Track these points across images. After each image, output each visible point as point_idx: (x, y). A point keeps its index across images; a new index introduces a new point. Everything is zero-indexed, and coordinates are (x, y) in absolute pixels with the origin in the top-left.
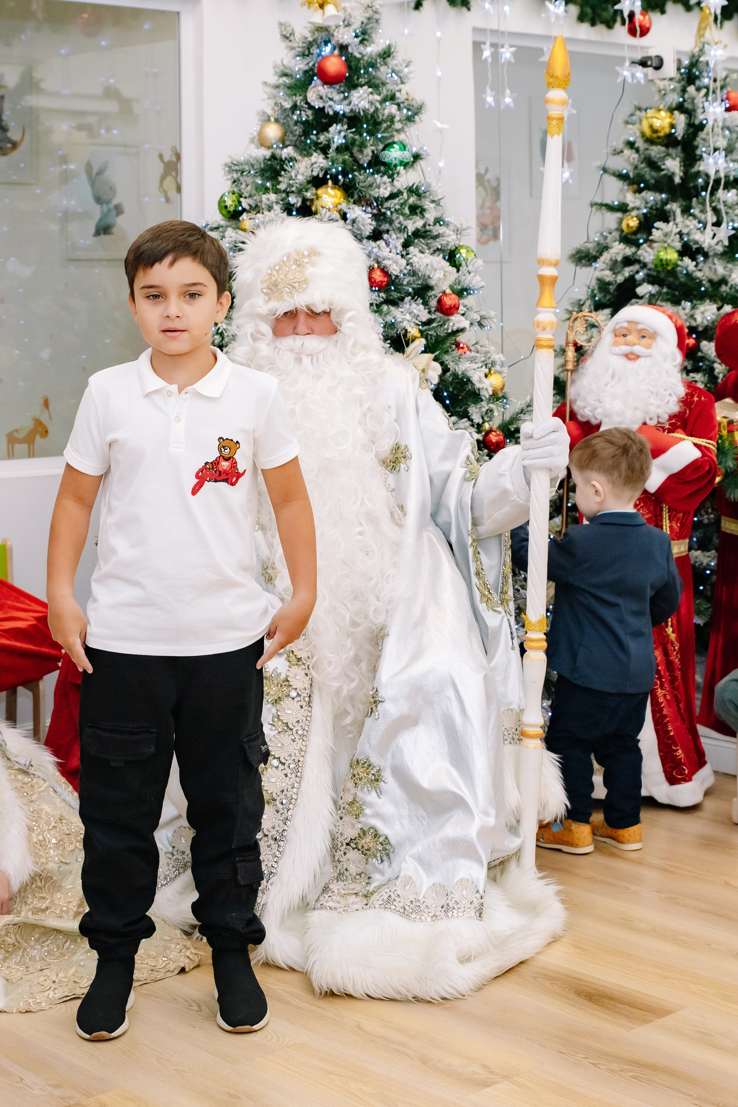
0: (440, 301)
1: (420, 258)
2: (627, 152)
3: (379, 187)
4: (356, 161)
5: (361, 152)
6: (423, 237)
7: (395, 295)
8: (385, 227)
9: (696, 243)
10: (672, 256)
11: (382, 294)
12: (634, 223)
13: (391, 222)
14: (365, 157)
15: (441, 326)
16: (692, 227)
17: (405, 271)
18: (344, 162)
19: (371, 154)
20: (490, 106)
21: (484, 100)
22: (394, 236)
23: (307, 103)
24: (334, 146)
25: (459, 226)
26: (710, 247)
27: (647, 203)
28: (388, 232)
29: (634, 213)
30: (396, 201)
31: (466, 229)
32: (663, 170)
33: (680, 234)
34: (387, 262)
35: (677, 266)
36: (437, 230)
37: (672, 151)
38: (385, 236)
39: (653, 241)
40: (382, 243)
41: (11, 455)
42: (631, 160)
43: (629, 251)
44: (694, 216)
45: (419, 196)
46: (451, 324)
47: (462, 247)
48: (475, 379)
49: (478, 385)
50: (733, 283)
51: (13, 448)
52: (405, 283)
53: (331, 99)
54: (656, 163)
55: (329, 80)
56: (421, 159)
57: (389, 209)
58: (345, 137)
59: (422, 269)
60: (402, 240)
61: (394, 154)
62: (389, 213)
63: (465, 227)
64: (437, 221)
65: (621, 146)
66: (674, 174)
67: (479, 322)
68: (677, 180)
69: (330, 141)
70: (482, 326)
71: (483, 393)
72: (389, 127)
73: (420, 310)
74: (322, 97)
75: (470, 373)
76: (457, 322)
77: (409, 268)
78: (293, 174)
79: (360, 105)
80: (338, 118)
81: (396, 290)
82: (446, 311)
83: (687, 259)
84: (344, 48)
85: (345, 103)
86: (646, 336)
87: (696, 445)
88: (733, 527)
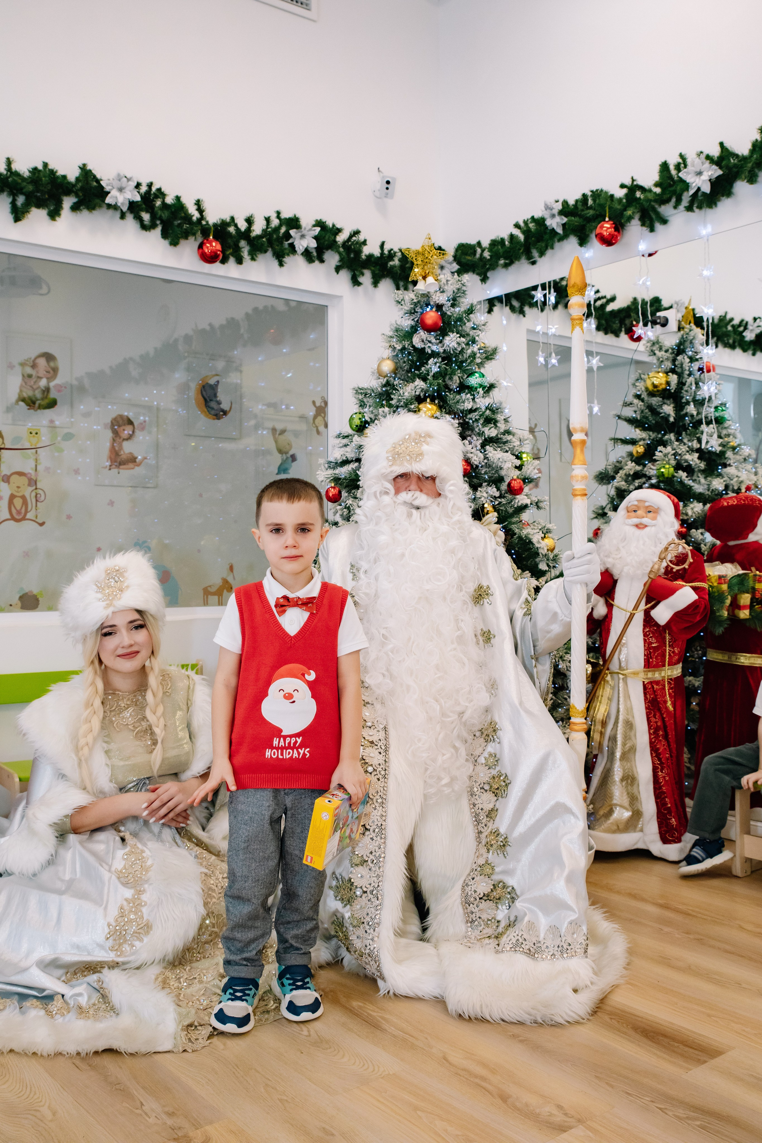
0: (509, 484)
1: (494, 454)
2: (636, 401)
3: (464, 402)
4: (447, 387)
5: (451, 379)
6: (496, 443)
7: (476, 481)
8: (468, 433)
9: (686, 461)
10: (669, 470)
12: (640, 449)
13: (472, 430)
14: (454, 384)
16: (683, 450)
17: (483, 464)
18: (439, 384)
19: (458, 381)
20: (542, 363)
21: (537, 360)
22: (475, 438)
23: (413, 346)
24: (431, 374)
25: (521, 437)
26: (696, 464)
27: (650, 436)
28: (470, 436)
29: (641, 443)
30: (476, 414)
32: (661, 413)
33: (675, 455)
34: (470, 455)
35: (673, 476)
36: (506, 438)
37: (665, 401)
38: (469, 438)
39: (656, 461)
41: (206, 603)
42: (639, 406)
43: (637, 468)
44: (684, 444)
45: (493, 412)
46: (517, 501)
47: (524, 453)
48: (535, 540)
49: (537, 545)
50: (713, 488)
51: (207, 598)
52: (483, 472)
53: (430, 342)
54: (656, 409)
55: (428, 329)
56: (494, 387)
57: (471, 419)
58: (439, 367)
59: (495, 462)
60: (481, 441)
61: (474, 381)
62: (471, 421)
65: (630, 398)
66: (669, 415)
67: (537, 503)
68: (672, 419)
69: (428, 371)
70: (538, 507)
71: (540, 551)
72: (472, 361)
73: (493, 491)
74: (423, 341)
75: (530, 536)
76: (521, 499)
77: (486, 461)
78: (401, 392)
79: (451, 346)
80: (434, 354)
81: (476, 477)
82: (514, 491)
83: (680, 472)
84: (439, 307)
85: (440, 345)
86: (652, 511)
87: (695, 589)
88: (715, 656)
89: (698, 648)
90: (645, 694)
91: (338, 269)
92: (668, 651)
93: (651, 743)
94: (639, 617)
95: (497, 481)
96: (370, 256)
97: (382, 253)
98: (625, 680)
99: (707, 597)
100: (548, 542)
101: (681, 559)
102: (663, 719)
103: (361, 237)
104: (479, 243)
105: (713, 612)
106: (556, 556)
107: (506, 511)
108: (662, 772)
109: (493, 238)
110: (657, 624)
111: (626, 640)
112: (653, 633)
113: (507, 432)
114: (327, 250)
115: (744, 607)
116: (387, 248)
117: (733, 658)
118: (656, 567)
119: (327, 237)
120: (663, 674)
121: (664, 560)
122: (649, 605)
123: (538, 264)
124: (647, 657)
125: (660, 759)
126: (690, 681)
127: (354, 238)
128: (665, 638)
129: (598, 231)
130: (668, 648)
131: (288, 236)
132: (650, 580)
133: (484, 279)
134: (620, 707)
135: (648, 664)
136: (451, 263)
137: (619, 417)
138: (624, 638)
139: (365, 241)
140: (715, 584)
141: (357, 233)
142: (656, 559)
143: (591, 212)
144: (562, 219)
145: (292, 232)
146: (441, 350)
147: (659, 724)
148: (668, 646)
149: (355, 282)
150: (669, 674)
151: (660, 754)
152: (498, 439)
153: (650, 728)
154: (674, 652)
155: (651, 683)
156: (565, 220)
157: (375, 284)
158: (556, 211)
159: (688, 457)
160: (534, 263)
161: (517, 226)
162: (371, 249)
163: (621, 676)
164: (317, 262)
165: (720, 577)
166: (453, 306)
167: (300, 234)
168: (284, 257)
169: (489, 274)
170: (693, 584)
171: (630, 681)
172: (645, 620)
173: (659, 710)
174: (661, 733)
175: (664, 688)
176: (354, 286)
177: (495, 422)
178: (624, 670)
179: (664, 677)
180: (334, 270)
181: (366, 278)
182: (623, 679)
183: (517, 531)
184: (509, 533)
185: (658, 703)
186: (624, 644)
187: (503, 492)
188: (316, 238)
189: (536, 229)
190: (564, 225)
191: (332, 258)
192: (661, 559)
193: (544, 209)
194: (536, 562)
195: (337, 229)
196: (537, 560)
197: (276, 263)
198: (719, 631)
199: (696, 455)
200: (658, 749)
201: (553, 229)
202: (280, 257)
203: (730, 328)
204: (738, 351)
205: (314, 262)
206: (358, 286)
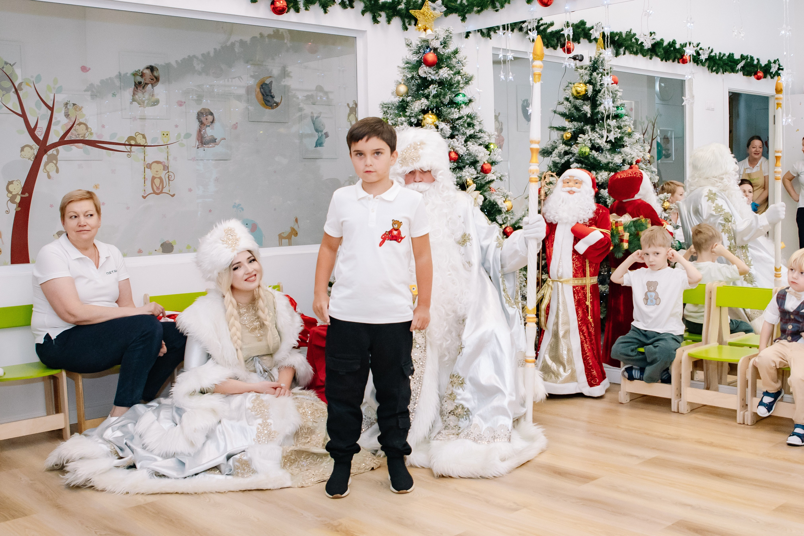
0: (482, 167)
1: (473, 147)
2: (566, 102)
3: (453, 114)
4: (442, 103)
5: (444, 98)
6: (473, 138)
7: (462, 165)
8: (456, 133)
9: (598, 144)
10: (587, 150)
11: (455, 164)
12: (569, 135)
13: (459, 131)
14: (447, 101)
15: (483, 179)
16: (596, 137)
17: (466, 153)
18: (436, 102)
19: (449, 99)
20: (503, 80)
21: (500, 77)
22: (460, 137)
23: (418, 75)
25: (490, 133)
27: (575, 125)
28: (457, 135)
29: (569, 131)
30: (461, 120)
31: (492, 135)
32: (582, 111)
33: (591, 140)
34: (457, 149)
35: (589, 155)
36: (480, 135)
37: (586, 102)
38: (456, 137)
39: (578, 143)
40: (455, 139)
41: (280, 245)
42: (568, 106)
43: (567, 148)
45: (472, 119)
46: (488, 178)
47: (491, 144)
48: (499, 203)
49: (500, 206)
50: (615, 161)
51: (282, 241)
52: (466, 159)
53: (430, 73)
54: (578, 108)
55: (429, 65)
57: (458, 124)
58: (437, 91)
59: (474, 152)
60: (464, 138)
61: (460, 99)
62: (458, 126)
64: (481, 131)
65: (563, 99)
66: (587, 112)
67: (501, 176)
68: (589, 115)
69: (430, 93)
70: (502, 180)
71: (503, 210)
72: (458, 86)
73: (472, 170)
74: (426, 72)
75: (497, 201)
77: (468, 151)
78: (412, 107)
79: (444, 76)
80: (433, 81)
81: (462, 163)
82: (485, 171)
83: (594, 152)
84: (435, 49)
85: (437, 75)
86: (578, 182)
87: (602, 232)
90: (575, 295)
91: (363, 13)
95: (474, 163)
96: (385, 3)
98: (562, 285)
100: (508, 203)
106: (513, 212)
107: (482, 183)
108: (586, 344)
112: (577, 258)
114: (356, 0)
120: (584, 282)
123: (500, 11)
124: (575, 272)
133: (464, 19)
135: (575, 275)
136: (440, 6)
146: (438, 78)
149: (375, 21)
150: (589, 282)
152: (475, 136)
155: (578, 286)
157: (389, 21)
159: (599, 141)
160: (497, 11)
163: (559, 283)
164: (349, 8)
166: (445, 48)
168: (327, 7)
169: (467, 16)
171: (565, 286)
176: (374, 24)
177: (473, 125)
178: (561, 279)
179: (587, 283)
180: (361, 13)
181: (383, 18)
182: (560, 285)
183: (488, 196)
187: (479, 171)
191: (359, 6)
197: (322, 12)
202: (325, 7)
203: (633, 40)
204: (640, 56)
205: (346, 8)
206: (377, 23)
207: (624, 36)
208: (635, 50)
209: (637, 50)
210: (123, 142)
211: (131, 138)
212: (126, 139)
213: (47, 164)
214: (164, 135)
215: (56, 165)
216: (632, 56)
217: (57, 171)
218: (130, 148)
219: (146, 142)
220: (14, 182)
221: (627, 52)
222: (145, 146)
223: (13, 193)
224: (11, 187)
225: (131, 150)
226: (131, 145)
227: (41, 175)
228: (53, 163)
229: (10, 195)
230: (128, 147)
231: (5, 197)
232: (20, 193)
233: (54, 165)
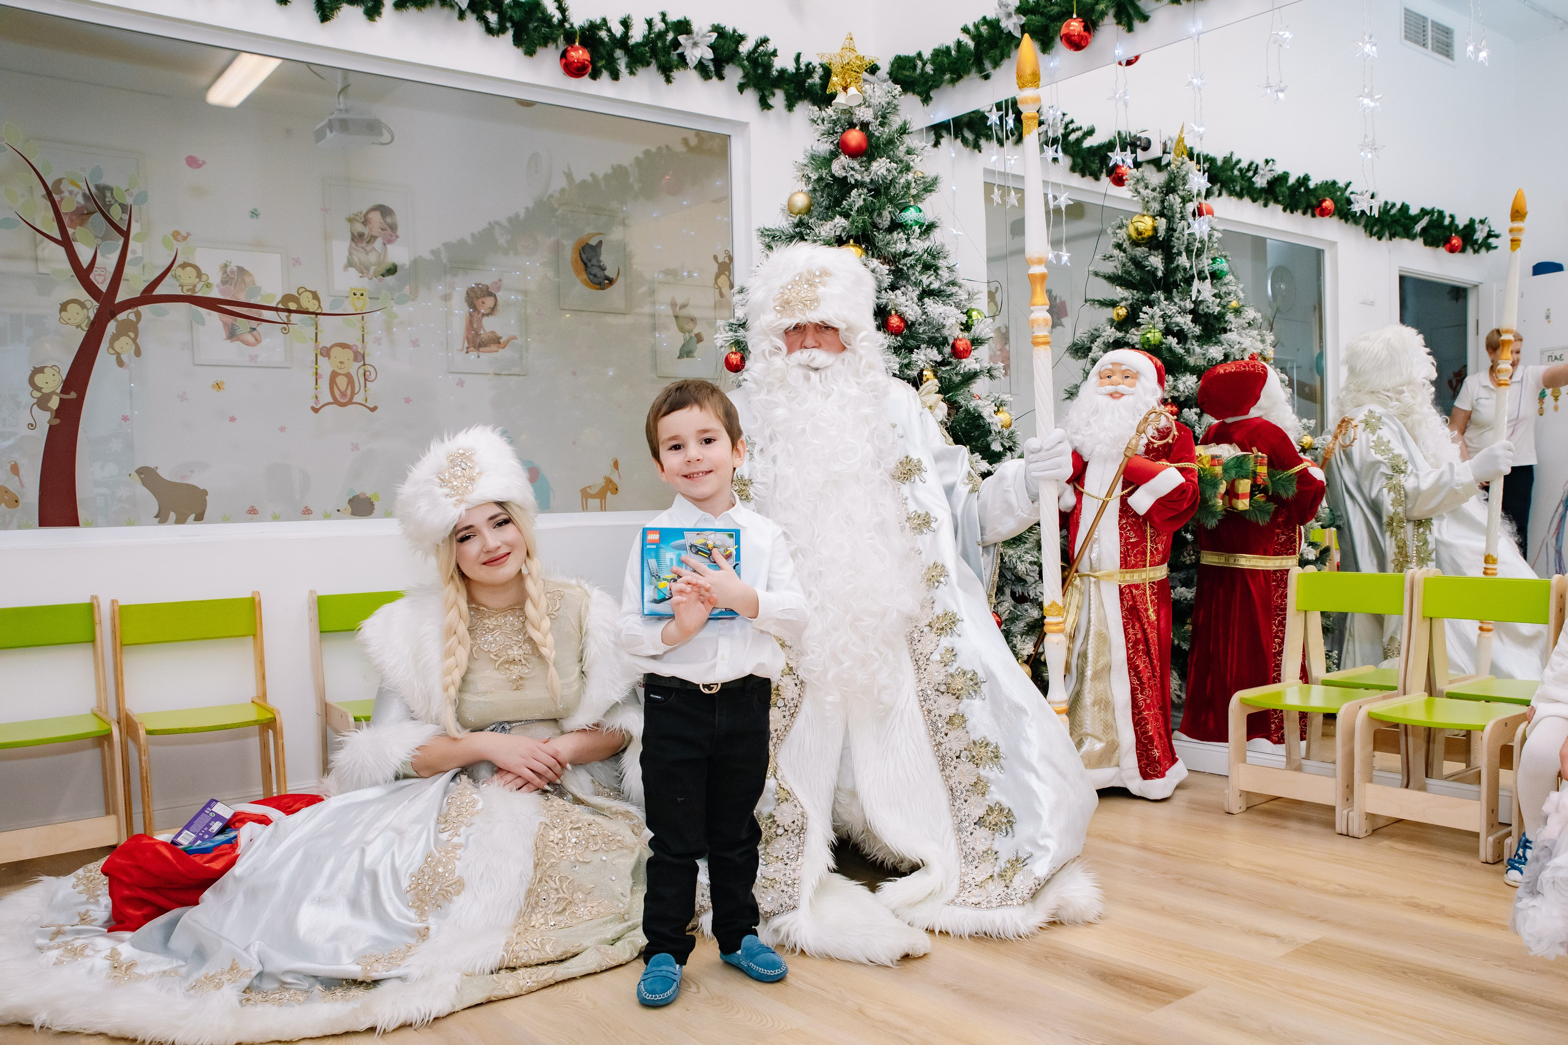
0: (953, 346)
1: (934, 308)
2: (1117, 252)
3: (895, 243)
4: (875, 226)
5: (880, 215)
6: (938, 295)
7: (912, 342)
8: (902, 280)
9: (1177, 325)
10: (1158, 335)
11: (899, 338)
12: (1123, 312)
13: (908, 279)
14: (885, 221)
15: (954, 369)
16: (1174, 311)
17: (921, 319)
18: (864, 222)
19: (889, 219)
22: (910, 288)
23: (833, 176)
24: (855, 209)
25: (970, 290)
26: (1189, 329)
27: (1134, 295)
28: (904, 284)
29: (1123, 304)
30: (911, 258)
31: (976, 294)
32: (1148, 267)
33: (1164, 317)
34: (903, 309)
35: (1162, 343)
36: (950, 289)
37: (1153, 251)
38: (902, 288)
39: (1139, 325)
40: (898, 292)
41: (584, 508)
42: (1121, 259)
43: (1120, 335)
44: (1175, 304)
45: (934, 257)
46: (963, 366)
47: (973, 310)
48: (985, 414)
49: (988, 420)
50: (1210, 357)
51: (587, 501)
52: (921, 331)
53: (853, 169)
54: (1140, 261)
55: (853, 154)
56: (935, 227)
57: (906, 265)
58: (864, 200)
59: (936, 318)
60: (918, 293)
61: (910, 215)
62: (905, 268)
63: (976, 291)
64: (951, 281)
65: (1110, 249)
66: (1156, 269)
67: (989, 371)
68: (1160, 274)
69: (850, 205)
70: (991, 377)
71: (993, 427)
72: (906, 193)
73: (934, 355)
74: (844, 168)
75: (980, 409)
76: (969, 364)
77: (924, 317)
78: (817, 231)
79: (879, 173)
80: (858, 184)
81: (913, 338)
82: (959, 354)
83: (1170, 338)
84: (865, 126)
85: (865, 173)
86: (1130, 375)
87: (1181, 470)
88: (1210, 559)
89: (1192, 552)
90: (1122, 600)
91: (741, 88)
92: (1149, 548)
93: (1129, 659)
94: (1114, 506)
95: (937, 342)
96: (782, 72)
97: (798, 69)
98: (1097, 583)
99: (1196, 480)
100: (1003, 417)
101: (1163, 434)
102: (1144, 631)
103: (770, 47)
104: (919, 55)
105: (1205, 501)
106: (1012, 433)
107: (950, 379)
108: (1142, 694)
109: (937, 47)
110: (1136, 515)
111: (1099, 535)
112: (1131, 525)
113: (953, 283)
114: (728, 64)
115: (1244, 496)
116: (804, 61)
117: (1232, 561)
118: (1134, 442)
119: (725, 47)
120: (1144, 576)
121: (1143, 435)
122: (1126, 491)
123: (992, 78)
124: (1124, 554)
125: (1139, 679)
126: (1182, 593)
127: (761, 48)
128: (1145, 531)
129: (1064, 31)
130: (1149, 544)
131: (676, 44)
132: (1127, 459)
133: (926, 99)
134: (1092, 615)
135: (1125, 564)
136: (886, 81)
137: (1096, 274)
138: (1096, 533)
139: (775, 51)
140: (1207, 466)
141: (765, 41)
142: (1134, 432)
143: (1056, 9)
144: (1022, 20)
145: (682, 39)
146: (867, 179)
147: (1139, 636)
148: (1149, 541)
149: (765, 104)
150: (1151, 576)
151: (1140, 672)
152: (940, 291)
153: (1127, 641)
154: (1157, 549)
155: (1129, 586)
156: (1023, 19)
157: (790, 107)
158: (1012, 9)
159: (1179, 319)
160: (987, 77)
161: (965, 30)
162: (783, 62)
163: (1093, 579)
164: (715, 79)
165: (1213, 458)
166: (882, 124)
167: (691, 41)
168: (671, 71)
169: (932, 93)
170: (1180, 465)
171: (1103, 585)
172: (1121, 510)
173: (1140, 620)
174: (1141, 647)
175: (1145, 594)
176: (763, 109)
177: (936, 269)
178: (1096, 571)
179: (1145, 579)
180: (737, 89)
181: (778, 99)
182: (1095, 582)
183: (963, 402)
184: (953, 405)
185: (1138, 611)
186: (1096, 539)
187: (946, 356)
188: (712, 46)
189: (989, 33)
190: (1022, 27)
191: (734, 74)
192: (1140, 432)
193: (998, 7)
194: (987, 442)
195: (740, 36)
196: (989, 439)
197: (662, 78)
198: (1212, 523)
199: (1190, 317)
200: (1138, 666)
201: (1010, 32)
202: (666, 71)
203: (1236, 172)
204: (1247, 200)
205: (711, 78)
206: (768, 109)
207: (1219, 163)
208: (1238, 188)
209: (1242, 189)
210: (274, 305)
211: (287, 298)
212: (279, 298)
213: (115, 338)
214: (355, 294)
215: (134, 340)
216: (1234, 199)
217: (138, 352)
218: (288, 317)
219: (320, 306)
220: (46, 370)
221: (1224, 193)
222: (317, 314)
223: (43, 391)
224: (39, 379)
225: (289, 320)
226: (290, 311)
227: (104, 358)
228: (129, 337)
229: (38, 394)
230: (284, 315)
231: (27, 397)
232: (58, 391)
233: (131, 342)
